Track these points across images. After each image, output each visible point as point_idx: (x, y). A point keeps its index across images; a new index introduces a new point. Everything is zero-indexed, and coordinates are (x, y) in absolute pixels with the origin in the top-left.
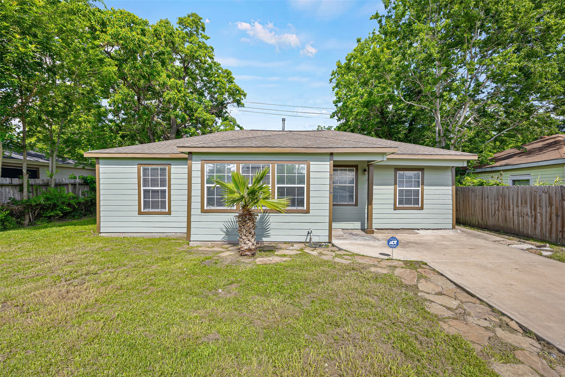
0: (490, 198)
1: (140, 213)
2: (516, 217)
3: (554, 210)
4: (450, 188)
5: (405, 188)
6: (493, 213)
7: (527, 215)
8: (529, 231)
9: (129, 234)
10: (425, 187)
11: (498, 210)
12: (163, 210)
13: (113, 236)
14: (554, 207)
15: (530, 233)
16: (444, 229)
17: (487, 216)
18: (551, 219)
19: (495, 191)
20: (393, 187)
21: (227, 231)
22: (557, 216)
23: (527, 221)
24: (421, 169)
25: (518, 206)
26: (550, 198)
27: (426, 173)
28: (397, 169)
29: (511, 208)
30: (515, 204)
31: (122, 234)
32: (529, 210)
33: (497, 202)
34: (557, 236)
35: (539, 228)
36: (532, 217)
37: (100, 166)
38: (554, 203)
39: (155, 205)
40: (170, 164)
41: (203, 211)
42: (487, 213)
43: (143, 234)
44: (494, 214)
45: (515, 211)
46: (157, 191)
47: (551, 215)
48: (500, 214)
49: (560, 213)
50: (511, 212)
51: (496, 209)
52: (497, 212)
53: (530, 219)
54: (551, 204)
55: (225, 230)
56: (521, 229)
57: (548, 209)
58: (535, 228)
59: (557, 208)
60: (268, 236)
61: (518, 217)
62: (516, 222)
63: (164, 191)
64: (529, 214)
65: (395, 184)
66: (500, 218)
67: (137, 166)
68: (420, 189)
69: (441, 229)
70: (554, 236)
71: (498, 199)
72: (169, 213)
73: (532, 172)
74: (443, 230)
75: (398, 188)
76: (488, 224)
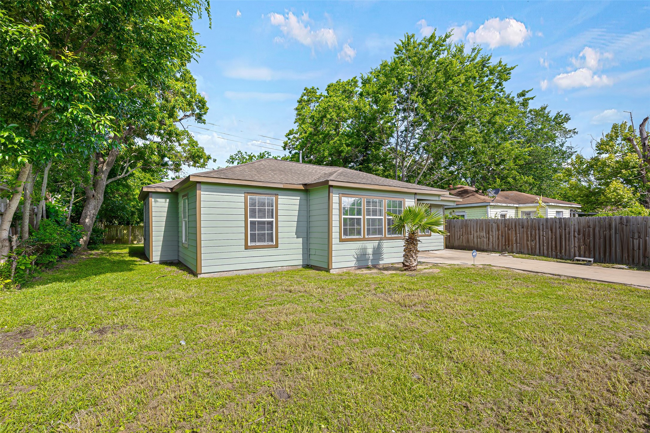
0: (456, 227)
1: (247, 247)
2: (475, 239)
3: (500, 233)
6: (459, 237)
7: (483, 237)
8: (485, 247)
9: (234, 272)
11: (462, 235)
12: (270, 243)
13: (215, 276)
14: (500, 231)
15: (485, 248)
17: (453, 240)
18: (498, 238)
19: (460, 222)
21: (357, 257)
22: (502, 236)
23: (483, 241)
25: (477, 232)
26: (498, 226)
29: (472, 233)
30: (475, 231)
31: (226, 273)
32: (485, 234)
33: (462, 230)
34: (502, 248)
35: (491, 245)
36: (486, 238)
37: (202, 193)
38: (500, 229)
39: (261, 238)
40: (278, 195)
41: (341, 240)
42: (453, 238)
43: (249, 271)
44: (459, 239)
45: (475, 235)
46: (264, 223)
47: (498, 236)
48: (464, 238)
49: (504, 235)
50: (472, 236)
51: (461, 234)
52: (461, 237)
53: (485, 239)
54: (498, 230)
55: (356, 256)
56: (479, 247)
57: (497, 232)
58: (489, 245)
59: (502, 232)
60: (383, 260)
61: (477, 238)
62: (476, 242)
63: (271, 223)
64: (485, 236)
66: (464, 240)
67: (243, 195)
70: (500, 248)
71: (462, 228)
72: (276, 246)
73: (467, 211)
76: (455, 245)
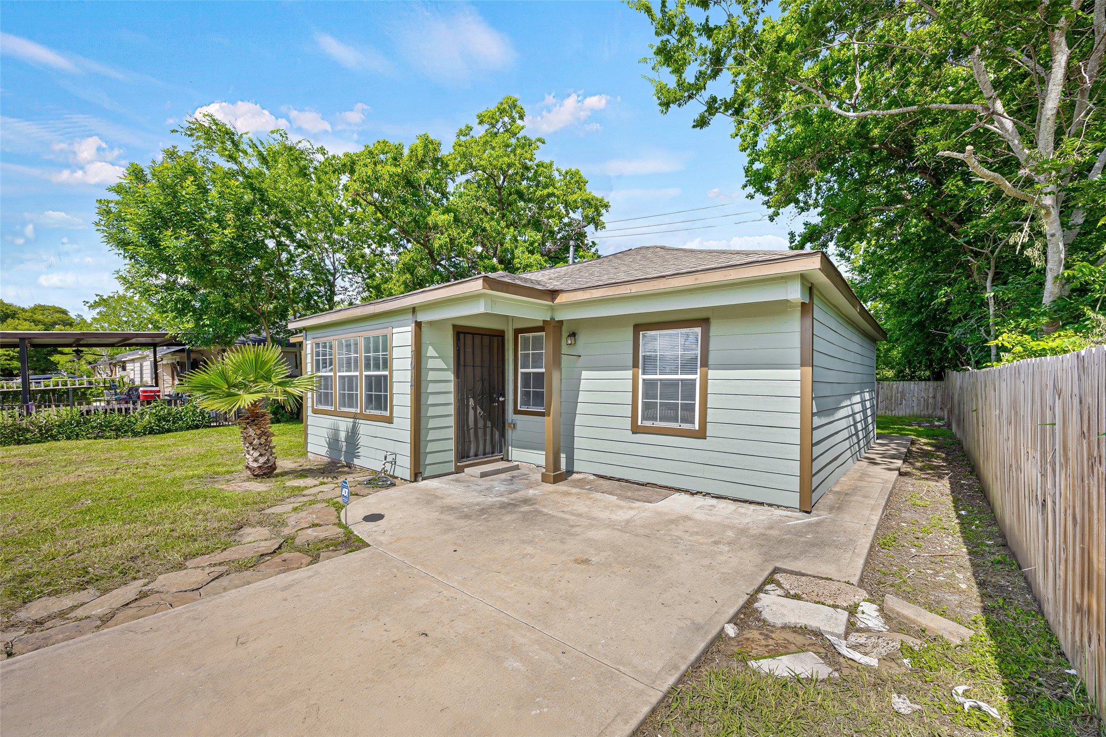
4: (796, 373)
5: (658, 377)
10: (712, 374)
16: (770, 505)
20: (629, 374)
24: (702, 320)
27: (715, 330)
28: (642, 326)
41: (314, 411)
60: (358, 457)
65: (635, 365)
68: (697, 377)
69: (762, 504)
74: (766, 507)
75: (641, 377)
